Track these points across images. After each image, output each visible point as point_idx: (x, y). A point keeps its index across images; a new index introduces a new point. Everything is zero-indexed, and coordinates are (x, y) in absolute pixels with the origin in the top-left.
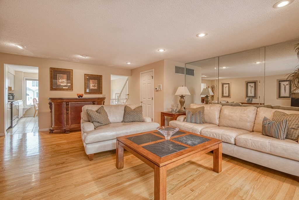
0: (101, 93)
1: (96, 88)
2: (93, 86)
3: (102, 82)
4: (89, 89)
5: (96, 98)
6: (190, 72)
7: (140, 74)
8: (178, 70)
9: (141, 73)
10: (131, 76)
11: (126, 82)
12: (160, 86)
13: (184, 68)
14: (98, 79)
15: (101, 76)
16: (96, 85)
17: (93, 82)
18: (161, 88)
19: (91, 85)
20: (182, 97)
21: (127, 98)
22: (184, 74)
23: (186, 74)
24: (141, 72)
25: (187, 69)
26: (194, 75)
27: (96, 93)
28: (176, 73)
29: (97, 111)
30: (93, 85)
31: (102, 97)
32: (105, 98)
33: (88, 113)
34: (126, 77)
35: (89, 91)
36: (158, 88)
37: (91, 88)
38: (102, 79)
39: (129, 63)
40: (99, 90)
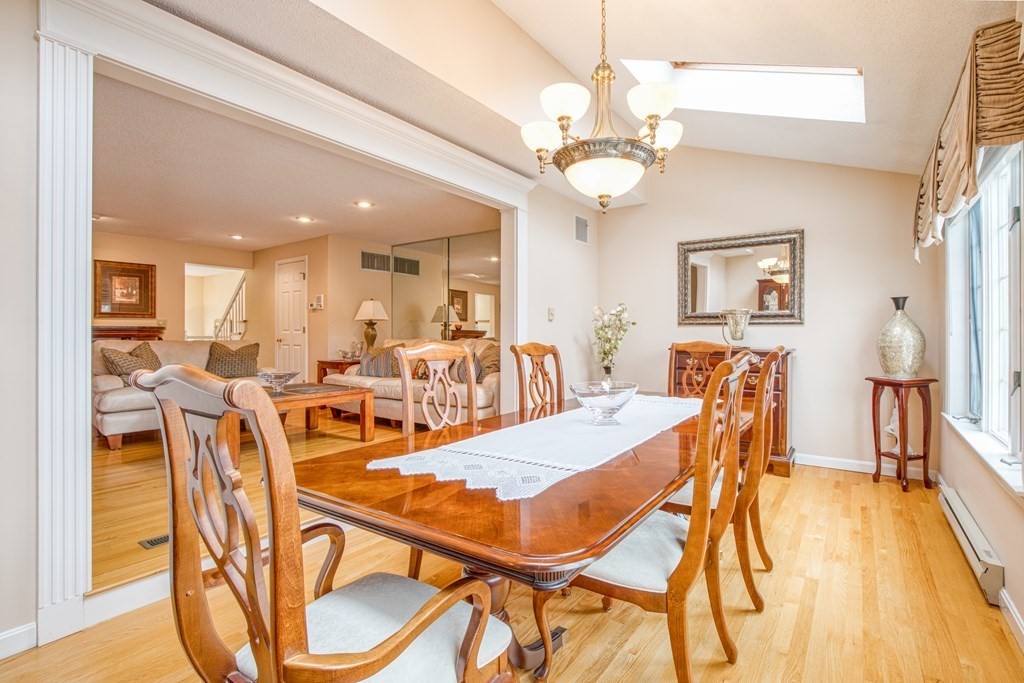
0: (153, 316)
1: (133, 300)
2: (123, 295)
3: (154, 284)
4: (113, 304)
5: (133, 328)
6: (409, 267)
7: (276, 265)
8: (369, 260)
9: (277, 262)
10: (253, 267)
11: (241, 287)
12: (319, 299)
13: (388, 257)
14: (144, 275)
15: (152, 267)
16: (134, 292)
17: (121, 283)
18: (322, 303)
19: (118, 292)
20: (371, 324)
21: (242, 332)
22: (388, 270)
23: (396, 270)
24: (280, 259)
25: (396, 259)
26: (418, 274)
27: (134, 316)
28: (363, 267)
29: (130, 354)
30: (125, 291)
31: (156, 325)
32: (163, 328)
33: (104, 356)
34: (241, 273)
35: (112, 309)
36: (315, 304)
37: (117, 299)
38: (154, 276)
39: (238, 238)
40: (147, 306)
